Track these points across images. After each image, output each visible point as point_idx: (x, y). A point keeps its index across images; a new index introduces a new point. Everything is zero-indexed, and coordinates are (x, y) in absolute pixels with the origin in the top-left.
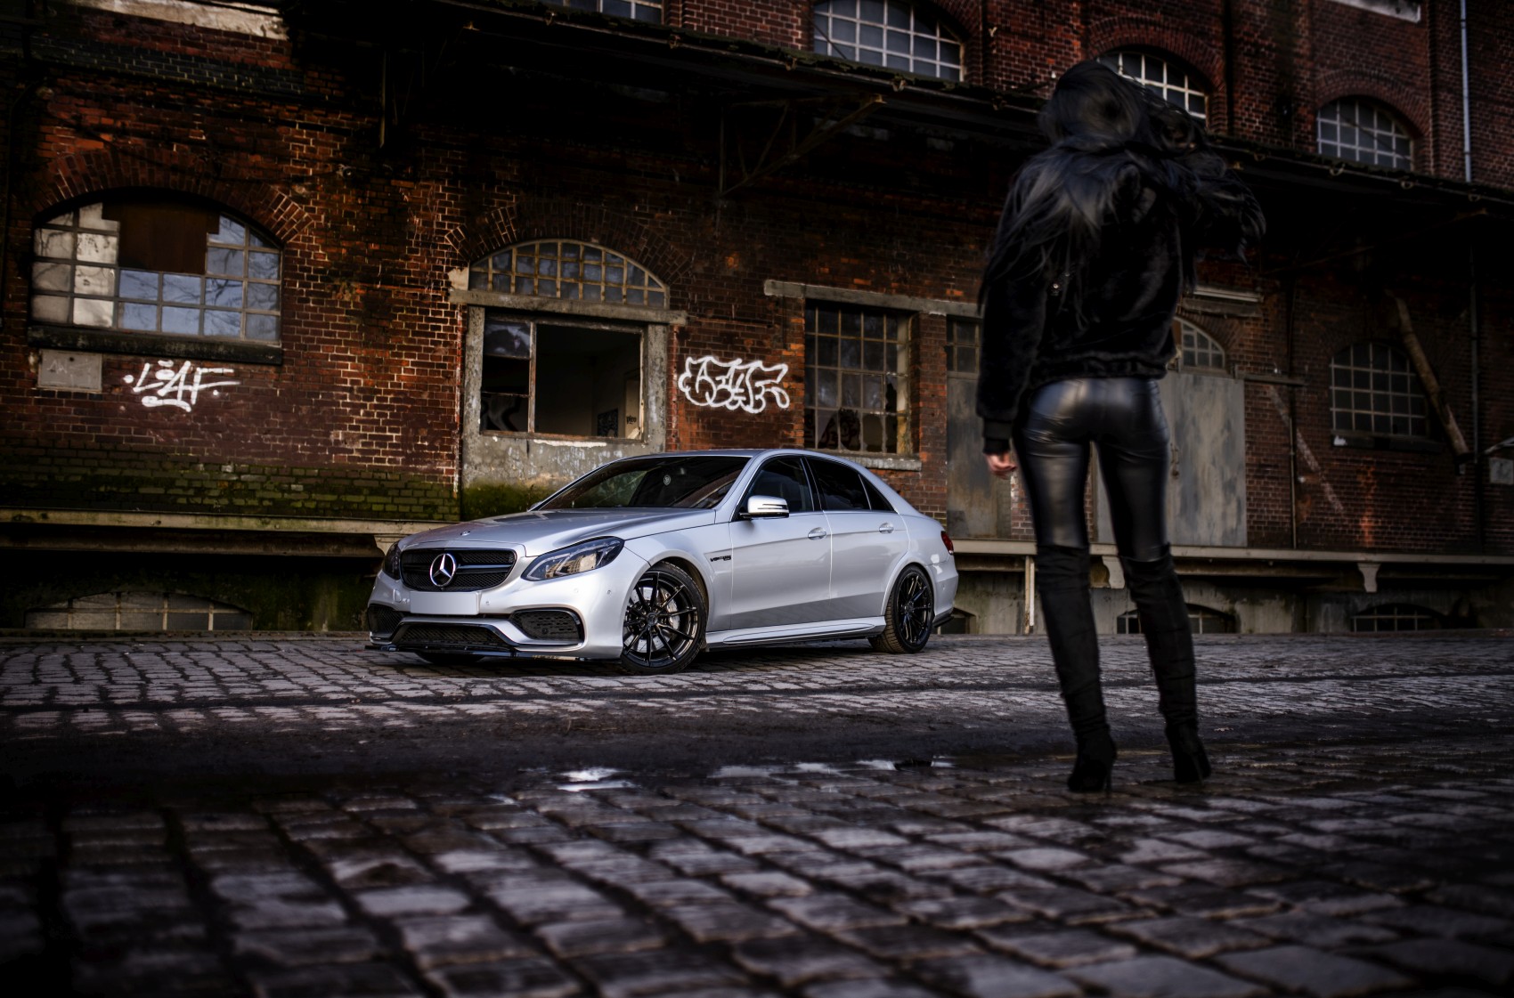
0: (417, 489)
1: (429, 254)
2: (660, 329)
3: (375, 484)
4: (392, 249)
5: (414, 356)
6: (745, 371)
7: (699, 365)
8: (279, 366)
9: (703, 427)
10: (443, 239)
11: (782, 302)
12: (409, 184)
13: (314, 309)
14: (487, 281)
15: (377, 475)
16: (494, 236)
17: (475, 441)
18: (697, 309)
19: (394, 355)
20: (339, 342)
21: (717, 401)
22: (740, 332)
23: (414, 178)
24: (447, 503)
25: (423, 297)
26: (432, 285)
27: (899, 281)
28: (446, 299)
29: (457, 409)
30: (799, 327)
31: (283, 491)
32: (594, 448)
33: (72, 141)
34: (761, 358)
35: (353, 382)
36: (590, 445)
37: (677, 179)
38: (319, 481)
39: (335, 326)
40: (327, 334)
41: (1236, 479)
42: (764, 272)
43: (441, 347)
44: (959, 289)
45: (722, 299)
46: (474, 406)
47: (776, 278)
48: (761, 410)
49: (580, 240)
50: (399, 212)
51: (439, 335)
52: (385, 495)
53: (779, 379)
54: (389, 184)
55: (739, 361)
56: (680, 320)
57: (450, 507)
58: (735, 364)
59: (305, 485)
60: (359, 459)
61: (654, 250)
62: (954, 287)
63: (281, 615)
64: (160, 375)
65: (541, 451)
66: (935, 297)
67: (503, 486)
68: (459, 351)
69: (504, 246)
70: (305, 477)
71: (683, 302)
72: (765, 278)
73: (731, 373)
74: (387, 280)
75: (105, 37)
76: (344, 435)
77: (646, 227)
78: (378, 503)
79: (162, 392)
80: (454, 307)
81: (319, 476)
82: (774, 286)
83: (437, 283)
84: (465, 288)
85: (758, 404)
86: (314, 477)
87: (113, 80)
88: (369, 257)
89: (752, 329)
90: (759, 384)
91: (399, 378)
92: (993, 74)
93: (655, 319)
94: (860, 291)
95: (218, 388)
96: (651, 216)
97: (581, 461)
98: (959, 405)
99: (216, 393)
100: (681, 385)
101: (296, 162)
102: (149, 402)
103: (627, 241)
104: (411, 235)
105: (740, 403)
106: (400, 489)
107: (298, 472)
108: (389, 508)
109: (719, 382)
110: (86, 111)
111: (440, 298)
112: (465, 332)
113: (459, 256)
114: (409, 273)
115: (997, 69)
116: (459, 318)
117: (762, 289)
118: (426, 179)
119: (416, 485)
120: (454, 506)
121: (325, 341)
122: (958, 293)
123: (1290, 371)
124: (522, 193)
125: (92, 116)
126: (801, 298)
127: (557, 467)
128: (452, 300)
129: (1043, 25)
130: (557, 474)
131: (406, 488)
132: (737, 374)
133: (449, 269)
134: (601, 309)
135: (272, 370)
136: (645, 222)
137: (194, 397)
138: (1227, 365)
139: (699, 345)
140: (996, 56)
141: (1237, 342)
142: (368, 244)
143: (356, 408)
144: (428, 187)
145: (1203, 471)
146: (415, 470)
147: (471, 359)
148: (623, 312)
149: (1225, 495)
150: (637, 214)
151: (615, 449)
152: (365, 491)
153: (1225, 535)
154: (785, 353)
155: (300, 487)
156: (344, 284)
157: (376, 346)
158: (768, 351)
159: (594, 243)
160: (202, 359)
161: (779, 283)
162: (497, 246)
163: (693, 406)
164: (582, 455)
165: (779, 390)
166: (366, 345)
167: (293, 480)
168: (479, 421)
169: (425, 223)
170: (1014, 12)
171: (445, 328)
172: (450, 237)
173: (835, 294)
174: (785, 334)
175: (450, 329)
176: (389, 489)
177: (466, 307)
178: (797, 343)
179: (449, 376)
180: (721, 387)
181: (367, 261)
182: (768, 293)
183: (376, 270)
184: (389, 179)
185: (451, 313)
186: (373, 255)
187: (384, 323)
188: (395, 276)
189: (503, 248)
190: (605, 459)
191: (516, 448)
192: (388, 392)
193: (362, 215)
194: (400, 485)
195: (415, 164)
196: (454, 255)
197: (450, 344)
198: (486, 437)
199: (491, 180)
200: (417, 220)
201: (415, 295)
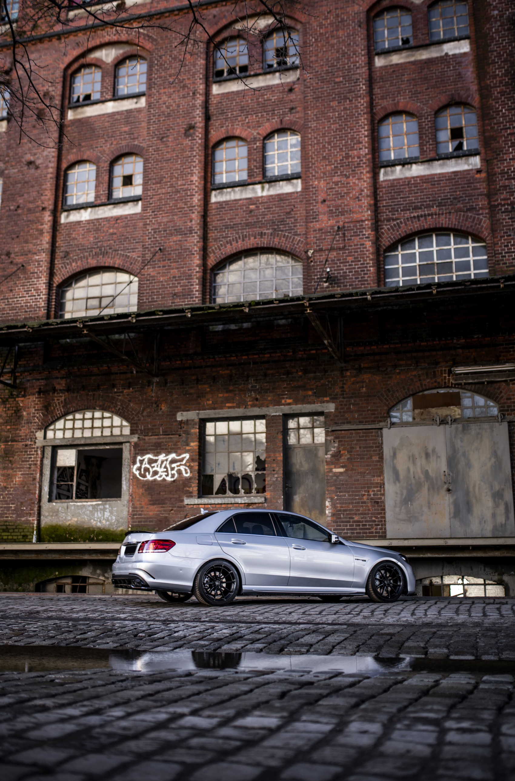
0: (20, 529)
1: (29, 427)
2: (128, 444)
3: (4, 527)
4: (16, 427)
5: (21, 471)
6: (167, 460)
7: (143, 460)
9: (146, 490)
10: (34, 419)
11: (187, 422)
12: (22, 399)
15: (6, 523)
16: (54, 414)
17: (46, 506)
18: (143, 433)
19: (14, 471)
21: (152, 476)
22: (164, 440)
23: (24, 396)
24: (32, 534)
25: (26, 445)
27: (252, 401)
28: (35, 445)
29: (37, 492)
30: (195, 434)
32: (96, 504)
34: (175, 452)
36: (94, 503)
37: (135, 372)
41: (503, 490)
42: (178, 409)
43: (32, 466)
44: (290, 399)
45: (155, 426)
46: (46, 490)
47: (183, 411)
48: (175, 478)
49: (91, 409)
50: (18, 411)
51: (32, 461)
52: (8, 532)
53: (184, 462)
54: (15, 400)
55: (164, 455)
56: (135, 439)
57: (33, 536)
58: (162, 457)
61: (123, 408)
62: (287, 398)
65: (73, 508)
66: (275, 405)
67: (57, 525)
68: (39, 467)
71: (136, 430)
72: (178, 411)
73: (159, 462)
74: (13, 441)
77: (120, 398)
78: (5, 535)
80: (37, 448)
82: (182, 415)
83: (31, 439)
84: (42, 439)
85: (173, 476)
89: (171, 438)
90: (174, 465)
91: (16, 482)
92: (311, 276)
93: (123, 441)
94: (230, 410)
96: (122, 392)
97: (91, 511)
98: (301, 462)
100: (134, 470)
103: (112, 406)
104: (23, 420)
105: (164, 476)
106: (14, 529)
108: (10, 537)
109: (153, 467)
111: (32, 445)
112: (42, 458)
113: (41, 426)
114: (21, 436)
115: (314, 272)
116: (39, 452)
117: (176, 418)
118: (29, 395)
119: (20, 527)
122: (289, 401)
124: (67, 393)
126: (197, 420)
127: (80, 514)
128: (37, 445)
129: (344, 240)
130: (80, 518)
131: (16, 528)
132: (162, 462)
133: (36, 432)
136: (119, 396)
139: (143, 450)
140: (313, 266)
141: (505, 397)
142: (6, 426)
144: (29, 398)
145: (474, 487)
146: (19, 520)
147: (45, 470)
149: (495, 501)
150: (116, 393)
151: (106, 504)
153: (495, 528)
154: (188, 448)
157: (8, 469)
158: (180, 448)
161: (185, 413)
162: (55, 419)
163: (140, 480)
164: (91, 508)
165: (184, 467)
166: (4, 468)
168: (48, 497)
169: (28, 414)
170: (325, 239)
171: (34, 458)
172: (37, 418)
173: (215, 414)
174: (187, 438)
175: (36, 458)
176: (10, 529)
177: (44, 447)
178: (193, 442)
179: (34, 479)
180: (154, 469)
181: (6, 434)
182: (179, 419)
183: (9, 437)
184: (15, 398)
185: (36, 451)
186: (8, 431)
187: (11, 459)
188: (16, 439)
189: (58, 419)
190: (101, 509)
191: (63, 507)
192: (11, 488)
193: (5, 415)
194: (14, 527)
195: (25, 390)
196: (39, 425)
197: (36, 464)
198: (51, 503)
199: (54, 390)
200: (25, 413)
201: (23, 445)
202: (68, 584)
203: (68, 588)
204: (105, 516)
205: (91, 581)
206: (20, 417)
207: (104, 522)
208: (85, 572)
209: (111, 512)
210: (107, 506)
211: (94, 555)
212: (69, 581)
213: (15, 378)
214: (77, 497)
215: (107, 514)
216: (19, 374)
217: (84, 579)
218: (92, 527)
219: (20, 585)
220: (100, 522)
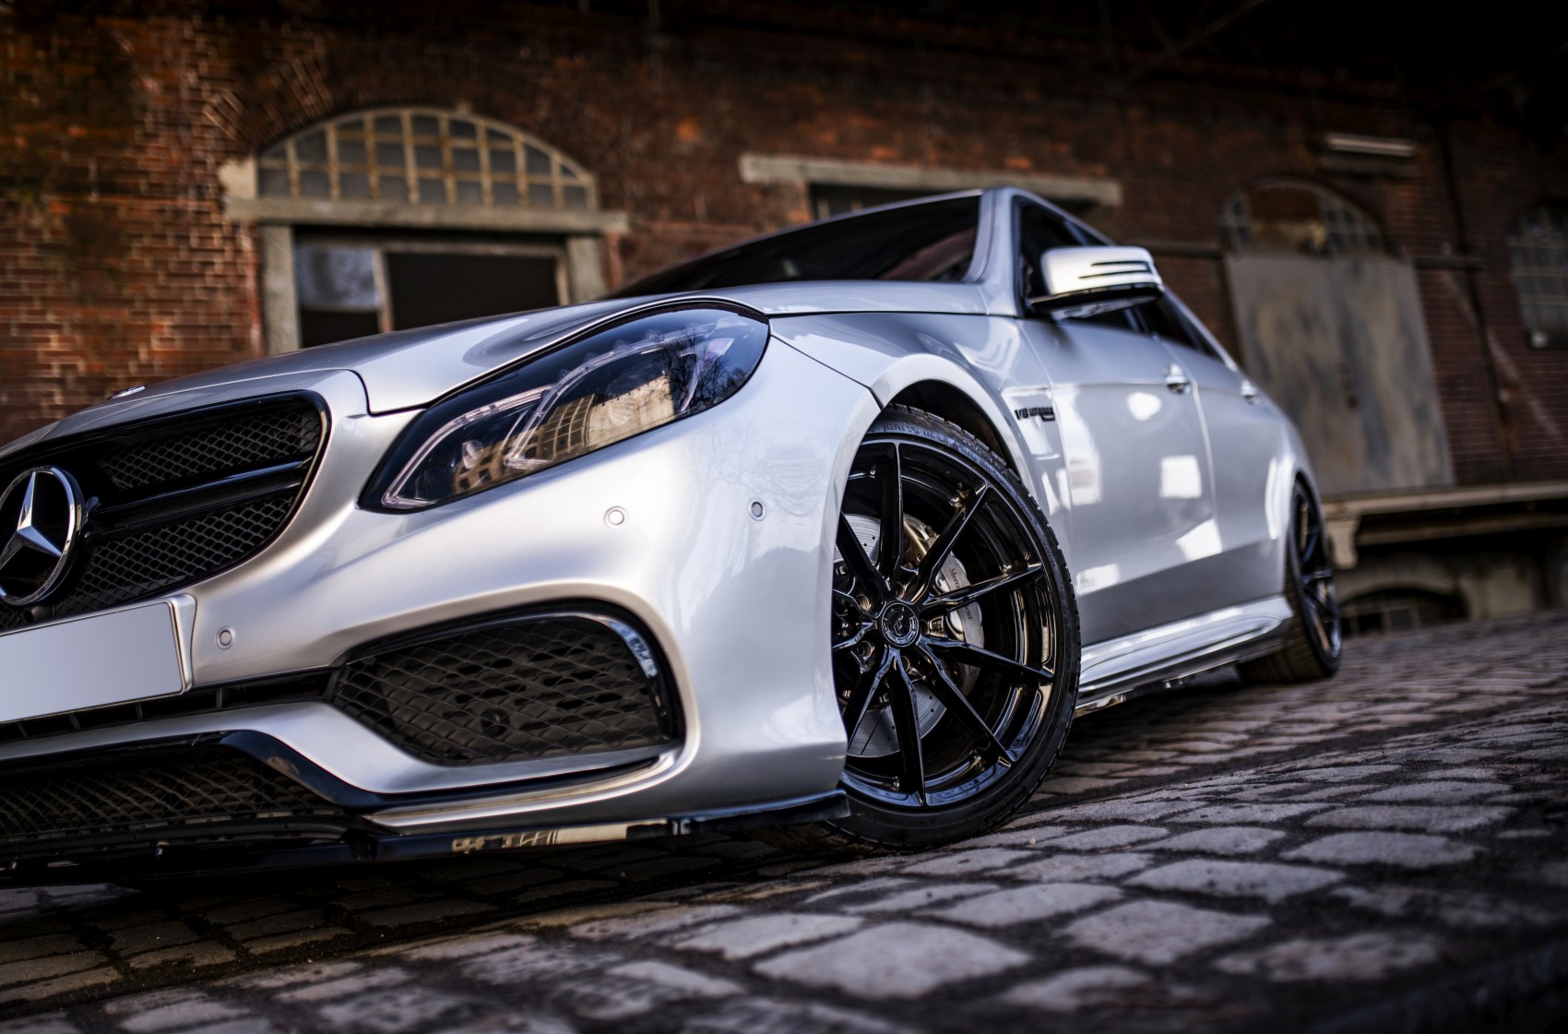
1: (178, 140)
2: (588, 244)
4: (114, 134)
5: (172, 314)
10: (201, 115)
11: (768, 190)
12: (129, 24)
14: (288, 183)
16: (292, 106)
18: (645, 207)
19: (136, 314)
20: (29, 299)
23: (136, 14)
25: (178, 213)
26: (192, 193)
27: (937, 149)
28: (220, 215)
35: (63, 368)
39: (19, 272)
43: (220, 296)
44: (1023, 157)
45: (679, 188)
47: (758, 153)
49: (441, 108)
51: (217, 276)
54: (93, 25)
56: (618, 225)
61: (561, 118)
62: (1016, 155)
66: (993, 170)
68: (253, 302)
69: (310, 122)
71: (618, 197)
72: (742, 152)
74: (107, 187)
77: (545, 82)
80: (235, 226)
82: (756, 166)
83: (199, 188)
84: (252, 194)
88: (69, 150)
91: (151, 353)
93: (578, 228)
96: (550, 65)
104: (144, 109)
111: (209, 214)
112: (260, 270)
113: (235, 142)
114: (146, 173)
116: (246, 244)
117: (738, 172)
122: (1023, 163)
123: (1463, 248)
124: (333, 34)
126: (801, 184)
128: (231, 214)
133: (219, 164)
134: (486, 214)
136: (542, 75)
138: (1388, 245)
139: (654, 264)
141: (1392, 215)
142: (64, 127)
144: (163, 28)
145: (1386, 396)
147: (277, 313)
148: (524, 217)
149: (1418, 427)
150: (527, 62)
153: (1427, 475)
156: (28, 200)
157: (102, 301)
159: (463, 112)
161: (765, 161)
162: (300, 124)
166: (80, 300)
169: (165, 89)
171: (226, 264)
172: (216, 109)
173: (850, 174)
175: (233, 265)
177: (260, 225)
181: (66, 156)
182: (749, 177)
183: (86, 171)
185: (232, 238)
186: (77, 146)
187: (111, 261)
188: (121, 180)
189: (309, 125)
193: (50, 79)
200: (151, 84)
201: (162, 211)
206: (129, 97)
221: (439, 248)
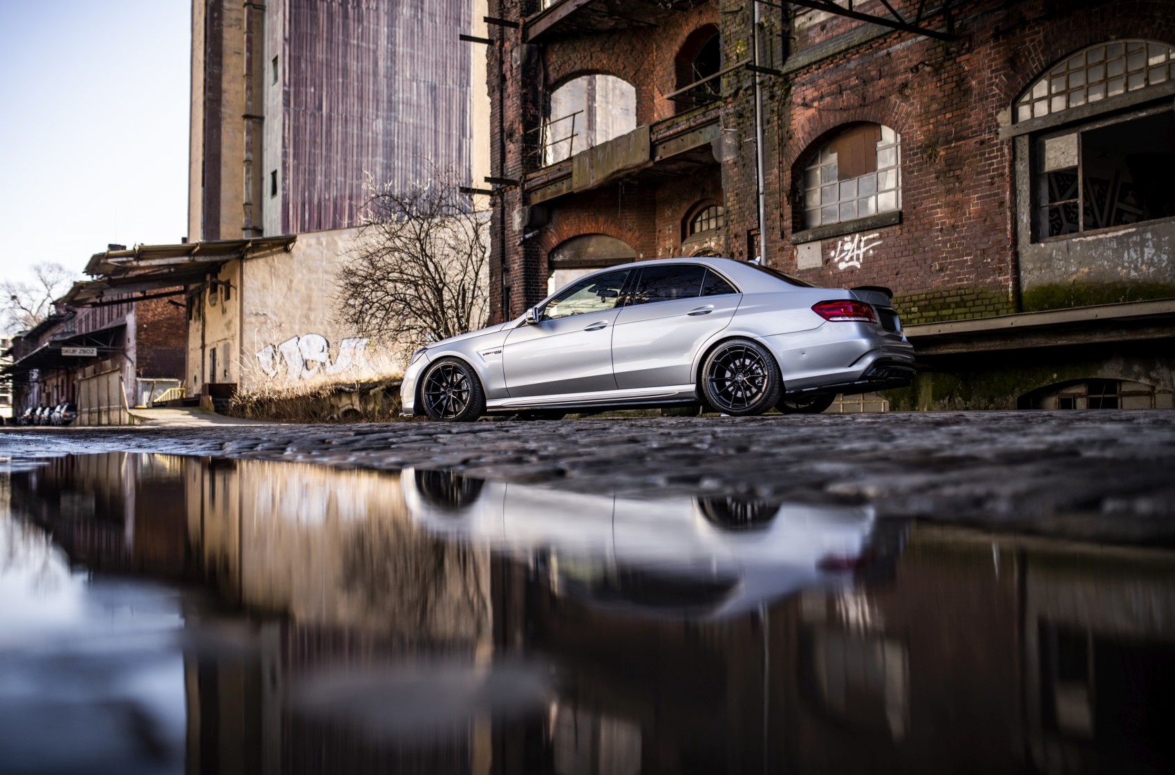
0: (985, 299)
1: (984, 106)
3: (958, 299)
4: (960, 112)
5: (976, 192)
8: (901, 222)
10: (992, 90)
12: (967, 56)
13: (917, 177)
15: (959, 292)
16: (1028, 71)
17: (1027, 251)
19: (966, 195)
20: (933, 196)
23: (969, 51)
24: (1005, 307)
25: (982, 142)
26: (987, 131)
28: (997, 138)
29: (1009, 227)
31: (907, 314)
32: (1124, 235)
33: (803, 114)
35: (943, 224)
36: (1120, 233)
38: (927, 303)
39: (932, 184)
40: (926, 192)
43: (996, 179)
46: (1025, 221)
49: (1101, 42)
50: (961, 82)
51: (994, 170)
52: (965, 307)
54: (955, 62)
57: (1007, 309)
59: (918, 307)
60: (948, 282)
63: (902, 402)
64: (846, 247)
65: (1079, 248)
67: (1051, 285)
68: (1008, 179)
69: (1036, 76)
70: (919, 301)
74: (957, 140)
75: (818, 40)
76: (940, 264)
78: (961, 314)
79: (847, 258)
80: (1002, 143)
81: (926, 299)
83: (989, 128)
84: (1010, 124)
86: (923, 300)
87: (814, 67)
88: (946, 125)
91: (970, 214)
95: (873, 248)
97: (1115, 251)
99: (871, 252)
101: (902, 74)
102: (842, 266)
104: (971, 96)
106: (974, 300)
107: (915, 298)
110: (807, 92)
111: (993, 139)
112: (1013, 161)
113: (1005, 100)
114: (971, 127)
116: (1006, 151)
118: (979, 46)
119: (984, 295)
120: (1010, 308)
121: (924, 198)
124: (1047, 23)
125: (810, 93)
127: (1093, 260)
130: (1094, 266)
131: (978, 299)
133: (997, 113)
135: (897, 227)
137: (861, 257)
142: (945, 114)
143: (945, 243)
144: (979, 52)
146: (982, 283)
147: (1021, 182)
151: (1145, 232)
152: (953, 306)
155: (915, 309)
156: (934, 152)
157: (955, 191)
159: (1113, 40)
160: (864, 231)
164: (1114, 244)
166: (948, 192)
167: (912, 304)
168: (1030, 233)
169: (979, 83)
171: (998, 163)
172: (997, 86)
175: (1001, 162)
176: (967, 301)
177: (1014, 139)
179: (1002, 203)
181: (945, 128)
183: (951, 133)
184: (955, 58)
185: (1001, 149)
186: (949, 122)
187: (958, 172)
188: (964, 133)
189: (1036, 79)
190: (1135, 243)
191: (1058, 250)
192: (963, 226)
193: (941, 95)
194: (974, 297)
195: (970, 38)
196: (1001, 99)
197: (1002, 175)
198: (1036, 245)
199: (1023, 23)
200: (974, 83)
201: (976, 142)
202: (1081, 396)
203: (1081, 403)
204: (1146, 258)
205: (1126, 388)
206: (967, 91)
207: (1144, 268)
208: (1109, 371)
209: (1158, 247)
210: (1149, 236)
211: (1113, 333)
212: (1081, 390)
213: (950, 21)
214: (1086, 227)
215: (1149, 252)
216: (957, 11)
217: (1112, 385)
218: (1120, 282)
219: (991, 400)
220: (1136, 269)
221: (1112, 122)
